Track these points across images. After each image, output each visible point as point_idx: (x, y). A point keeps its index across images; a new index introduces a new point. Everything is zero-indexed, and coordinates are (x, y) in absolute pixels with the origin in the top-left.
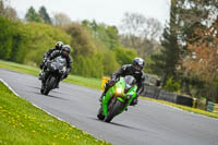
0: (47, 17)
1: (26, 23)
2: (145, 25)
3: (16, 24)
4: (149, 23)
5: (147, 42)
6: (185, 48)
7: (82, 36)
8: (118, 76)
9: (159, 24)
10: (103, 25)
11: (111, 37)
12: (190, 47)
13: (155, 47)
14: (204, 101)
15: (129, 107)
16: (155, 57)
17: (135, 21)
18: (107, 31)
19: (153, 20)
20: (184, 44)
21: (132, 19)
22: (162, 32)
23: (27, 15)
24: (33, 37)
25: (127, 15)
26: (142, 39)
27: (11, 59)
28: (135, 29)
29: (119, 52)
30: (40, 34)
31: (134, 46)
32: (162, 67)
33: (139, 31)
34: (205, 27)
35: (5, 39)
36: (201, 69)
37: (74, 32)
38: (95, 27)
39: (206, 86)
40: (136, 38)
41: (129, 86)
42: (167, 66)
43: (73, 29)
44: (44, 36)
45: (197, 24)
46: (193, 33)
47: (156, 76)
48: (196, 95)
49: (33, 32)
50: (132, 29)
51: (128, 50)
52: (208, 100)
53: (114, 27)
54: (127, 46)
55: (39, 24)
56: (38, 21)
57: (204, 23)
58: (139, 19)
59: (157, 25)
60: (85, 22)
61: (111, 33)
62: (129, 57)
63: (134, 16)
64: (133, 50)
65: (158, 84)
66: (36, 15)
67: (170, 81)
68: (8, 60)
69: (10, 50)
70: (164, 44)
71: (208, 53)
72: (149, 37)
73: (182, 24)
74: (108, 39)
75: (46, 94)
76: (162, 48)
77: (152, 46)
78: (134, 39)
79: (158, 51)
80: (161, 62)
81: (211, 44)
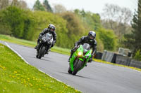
0: (49, 7)
1: (33, 11)
2: (120, 13)
3: (27, 13)
4: (122, 12)
5: (121, 25)
7: (75, 21)
8: (79, 44)
9: (130, 12)
11: (95, 21)
13: (127, 29)
15: (87, 64)
16: (127, 36)
17: (112, 10)
18: (93, 17)
19: (125, 9)
21: (110, 9)
22: (133, 17)
23: (35, 6)
24: (39, 21)
25: (107, 5)
26: (118, 23)
27: (23, 38)
28: (113, 16)
30: (44, 19)
31: (112, 28)
32: (132, 43)
33: (116, 17)
35: (19, 23)
37: (69, 18)
38: (84, 14)
40: (114, 22)
41: (86, 50)
42: (136, 42)
43: (68, 15)
44: (47, 21)
47: (128, 50)
49: (39, 18)
50: (110, 16)
53: (98, 14)
54: (107, 28)
55: (43, 12)
56: (42, 10)
58: (116, 9)
59: (129, 13)
60: (76, 11)
61: (96, 19)
62: (108, 35)
63: (112, 6)
64: (111, 31)
65: (129, 55)
66: (41, 6)
67: (138, 53)
68: (21, 38)
69: (22, 31)
70: (133, 27)
72: (123, 22)
74: (93, 22)
75: (40, 58)
76: (132, 29)
78: (112, 23)
79: (129, 32)
80: (131, 39)
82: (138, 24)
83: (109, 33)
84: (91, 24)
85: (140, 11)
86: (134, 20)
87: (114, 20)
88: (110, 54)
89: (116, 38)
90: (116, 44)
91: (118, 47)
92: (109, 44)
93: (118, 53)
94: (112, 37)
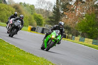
2: (46, 4)
4: (47, 4)
5: (47, 11)
6: (63, 13)
7: (20, 9)
10: (28, 4)
12: (65, 13)
14: (71, 36)
16: (50, 18)
17: (41, 3)
18: (30, 7)
20: (62, 12)
22: (53, 7)
28: (42, 6)
29: (35, 15)
31: (41, 13)
33: (44, 7)
34: (71, 5)
36: (69, 23)
37: (16, 7)
38: (25, 5)
39: (72, 29)
45: (68, 4)
46: (66, 7)
51: (39, 15)
52: (73, 35)
53: (33, 5)
54: (38, 13)
57: (70, 3)
58: (43, 2)
59: (51, 4)
60: (21, 3)
61: (32, 8)
62: (39, 17)
64: (41, 15)
70: (54, 12)
71: (73, 16)
72: (47, 9)
73: (61, 4)
74: (30, 10)
77: (49, 13)
78: (41, 10)
79: (51, 15)
80: (52, 19)
81: (73, 12)
82: (56, 10)
83: (40, 16)
85: (57, 3)
86: (54, 8)
88: (40, 28)
89: (44, 19)
91: (45, 24)
92: (39, 22)
93: (45, 28)
94: (41, 18)
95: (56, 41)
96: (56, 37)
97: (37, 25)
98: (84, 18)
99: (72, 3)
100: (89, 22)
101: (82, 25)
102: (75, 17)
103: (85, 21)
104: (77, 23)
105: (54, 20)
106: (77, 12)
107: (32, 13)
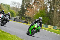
4: (17, 4)
5: (17, 8)
10: (6, 4)
11: (8, 7)
12: (27, 9)
14: (31, 22)
20: (26, 9)
25: (12, 2)
31: (14, 9)
32: (20, 14)
36: (30, 15)
38: (4, 5)
45: (29, 4)
46: (28, 6)
48: (29, 21)
53: (9, 5)
54: (12, 9)
59: (19, 4)
60: (2, 4)
63: (14, 2)
65: (20, 18)
67: (23, 17)
70: (21, 9)
71: (32, 11)
72: (17, 7)
73: (25, 4)
77: (18, 9)
79: (20, 11)
80: (20, 13)
81: (32, 8)
82: (23, 8)
83: (13, 11)
84: (7, 8)
85: (23, 3)
86: (21, 6)
87: (14, 6)
88: (13, 18)
89: (15, 13)
90: (15, 15)
93: (16, 18)
95: (37, 30)
96: (38, 27)
97: (12, 16)
98: (39, 12)
99: (31, 3)
100: (41, 14)
101: (37, 16)
102: (33, 11)
103: (39, 14)
104: (34, 15)
105: (21, 13)
106: (35, 9)
107: (8, 10)
